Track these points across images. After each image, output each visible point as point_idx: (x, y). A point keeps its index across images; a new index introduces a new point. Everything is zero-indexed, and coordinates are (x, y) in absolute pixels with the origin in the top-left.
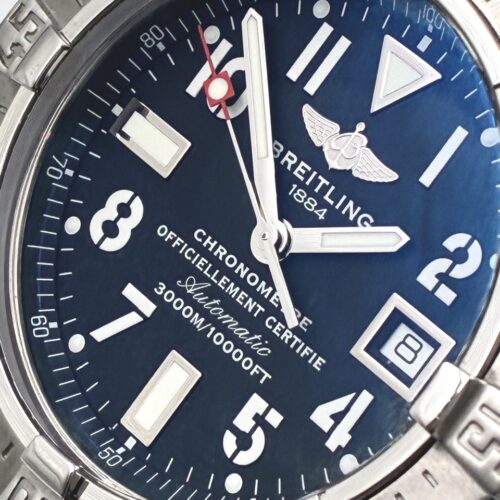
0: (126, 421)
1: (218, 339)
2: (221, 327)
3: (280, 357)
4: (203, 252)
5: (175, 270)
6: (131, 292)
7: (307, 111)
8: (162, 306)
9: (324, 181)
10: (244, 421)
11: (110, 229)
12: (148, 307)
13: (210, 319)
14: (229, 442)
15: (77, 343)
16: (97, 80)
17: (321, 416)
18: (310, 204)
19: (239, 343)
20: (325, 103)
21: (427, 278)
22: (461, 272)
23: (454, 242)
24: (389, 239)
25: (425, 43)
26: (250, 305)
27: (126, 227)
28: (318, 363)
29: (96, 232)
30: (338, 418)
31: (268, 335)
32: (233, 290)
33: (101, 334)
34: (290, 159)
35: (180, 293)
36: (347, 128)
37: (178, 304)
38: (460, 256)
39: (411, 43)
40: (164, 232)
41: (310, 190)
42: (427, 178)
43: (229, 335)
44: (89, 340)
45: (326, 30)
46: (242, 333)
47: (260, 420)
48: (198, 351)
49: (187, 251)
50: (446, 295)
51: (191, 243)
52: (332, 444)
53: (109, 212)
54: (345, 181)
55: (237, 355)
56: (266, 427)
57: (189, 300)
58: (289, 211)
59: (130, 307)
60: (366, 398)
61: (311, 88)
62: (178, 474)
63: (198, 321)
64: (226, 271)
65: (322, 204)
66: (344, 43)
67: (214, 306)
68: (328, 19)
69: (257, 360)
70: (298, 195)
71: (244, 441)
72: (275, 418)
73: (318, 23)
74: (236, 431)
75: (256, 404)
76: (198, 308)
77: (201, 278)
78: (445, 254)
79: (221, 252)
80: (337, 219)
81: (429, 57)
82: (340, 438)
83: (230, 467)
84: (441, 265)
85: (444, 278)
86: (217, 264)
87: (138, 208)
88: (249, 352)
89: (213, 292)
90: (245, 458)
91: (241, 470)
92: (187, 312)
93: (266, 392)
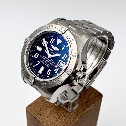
0: (38, 72)
1: (46, 65)
2: (46, 64)
3: (51, 66)
4: (44, 58)
5: (42, 59)
6: (38, 61)
7: (52, 45)
8: (41, 62)
9: (53, 51)
11: (36, 56)
12: (40, 63)
13: (45, 63)
14: (47, 73)
15: (34, 66)
16: (34, 44)
18: (52, 53)
19: (47, 65)
20: (53, 44)
23: (65, 55)
24: (59, 55)
25: (61, 39)
26: (48, 62)
27: (37, 56)
28: (54, 66)
29: (35, 57)
30: (56, 70)
31: (50, 64)
32: (47, 60)
33: (36, 65)
34: (51, 49)
35: (42, 61)
36: (55, 46)
37: (42, 62)
38: (65, 56)
39: (60, 39)
40: (41, 56)
41: (52, 52)
42: (62, 50)
43: (47, 64)
44: (35, 66)
46: (48, 64)
47: (50, 71)
48: (44, 66)
49: (42, 58)
50: (64, 59)
51: (43, 57)
52: (56, 73)
54: (55, 51)
55: (47, 66)
56: (50, 72)
57: (43, 62)
58: (50, 53)
59: (38, 63)
60: (58, 69)
62: (43, 76)
63: (44, 63)
64: (46, 59)
65: (53, 53)
66: (54, 39)
67: (45, 62)
68: (53, 37)
69: (49, 66)
70: (51, 52)
71: (49, 73)
72: (51, 71)
74: (48, 72)
75: (49, 70)
78: (64, 56)
79: (45, 57)
80: (55, 54)
81: (61, 40)
82: (56, 72)
83: (47, 75)
84: (64, 57)
85: (64, 58)
86: (45, 58)
87: (38, 54)
88: (48, 65)
89: (45, 61)
90: (49, 74)
91: (48, 75)
92: (43, 63)
93: (50, 69)
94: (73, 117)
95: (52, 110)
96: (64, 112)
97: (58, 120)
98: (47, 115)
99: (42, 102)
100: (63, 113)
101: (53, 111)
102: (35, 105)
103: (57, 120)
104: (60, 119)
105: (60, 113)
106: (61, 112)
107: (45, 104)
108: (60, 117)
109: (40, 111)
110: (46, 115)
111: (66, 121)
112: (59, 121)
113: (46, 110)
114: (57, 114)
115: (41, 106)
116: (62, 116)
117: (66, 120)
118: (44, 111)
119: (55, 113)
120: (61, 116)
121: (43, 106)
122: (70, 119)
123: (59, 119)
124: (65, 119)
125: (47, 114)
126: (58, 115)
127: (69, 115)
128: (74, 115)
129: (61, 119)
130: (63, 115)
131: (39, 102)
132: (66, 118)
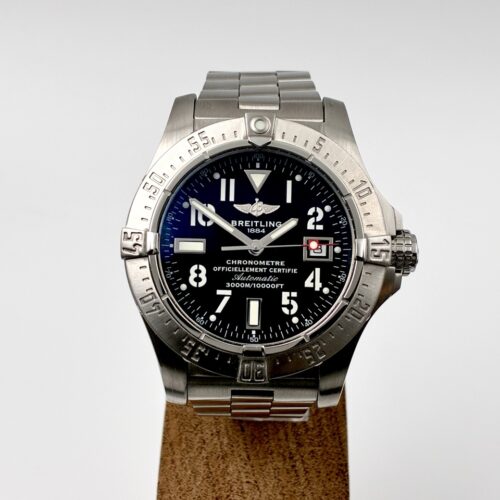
0: (247, 327)
1: (259, 286)
2: (256, 282)
3: (282, 277)
4: (234, 266)
5: (229, 277)
6: (219, 292)
8: (234, 290)
9: (256, 222)
10: (285, 301)
11: (198, 280)
12: (229, 292)
13: (251, 282)
14: (285, 311)
15: (213, 318)
17: (308, 284)
18: (258, 231)
19: (266, 283)
20: (240, 199)
21: (310, 226)
22: (319, 218)
23: (311, 212)
24: (292, 223)
25: (258, 165)
26: (261, 270)
27: (203, 275)
28: (295, 271)
29: (194, 284)
30: (313, 281)
31: (273, 274)
32: (252, 270)
33: (219, 310)
34: (241, 223)
35: (235, 282)
36: (253, 202)
37: (237, 285)
38: (315, 214)
39: (253, 167)
40: (215, 269)
41: (254, 227)
42: (289, 200)
43: (261, 282)
44: (217, 315)
45: (223, 181)
46: (265, 279)
47: (290, 298)
48: (254, 293)
49: (228, 269)
50: (320, 227)
51: (228, 266)
52: (317, 289)
53: (193, 275)
54: (264, 218)
55: (268, 286)
56: (294, 298)
57: (240, 282)
58: (254, 236)
59: (222, 297)
60: (318, 270)
61: (232, 199)
62: (276, 329)
63: (248, 285)
64: (245, 266)
65: (261, 229)
66: (232, 182)
67: (249, 278)
68: (222, 176)
69: (275, 283)
70: (252, 231)
71: (290, 307)
72: (294, 294)
73: (219, 181)
74: (284, 306)
75: (285, 295)
76: (245, 282)
77: (239, 273)
78: (310, 217)
79: (240, 262)
80: (270, 230)
81: (262, 168)
82: (318, 286)
83: (290, 317)
84: (312, 220)
85: (315, 223)
86: (241, 266)
87: (202, 268)
88: (271, 283)
89: (246, 274)
90: (294, 311)
91: (295, 315)
92: (242, 285)
93: (285, 290)
94: (325, 428)
95: (244, 455)
96: (286, 435)
97: (296, 471)
98: (248, 482)
99: (192, 455)
100: (286, 440)
101: (252, 458)
102: (179, 482)
103: (293, 473)
104: (299, 465)
105: (281, 447)
106: (279, 440)
107: (204, 454)
108: (291, 458)
109: (214, 485)
110: (245, 486)
111: (322, 455)
112: (301, 473)
113: (231, 469)
114: (275, 455)
115: (202, 469)
116: (294, 452)
117: (319, 453)
118: (228, 478)
119: (263, 458)
120: (291, 453)
121: (207, 464)
122: (325, 443)
123: (293, 466)
124: (312, 451)
125: (245, 480)
126: (281, 458)
127: (309, 433)
128: (324, 421)
129: (303, 462)
130: (293, 446)
131: (178, 463)
132: (312, 448)
